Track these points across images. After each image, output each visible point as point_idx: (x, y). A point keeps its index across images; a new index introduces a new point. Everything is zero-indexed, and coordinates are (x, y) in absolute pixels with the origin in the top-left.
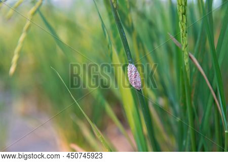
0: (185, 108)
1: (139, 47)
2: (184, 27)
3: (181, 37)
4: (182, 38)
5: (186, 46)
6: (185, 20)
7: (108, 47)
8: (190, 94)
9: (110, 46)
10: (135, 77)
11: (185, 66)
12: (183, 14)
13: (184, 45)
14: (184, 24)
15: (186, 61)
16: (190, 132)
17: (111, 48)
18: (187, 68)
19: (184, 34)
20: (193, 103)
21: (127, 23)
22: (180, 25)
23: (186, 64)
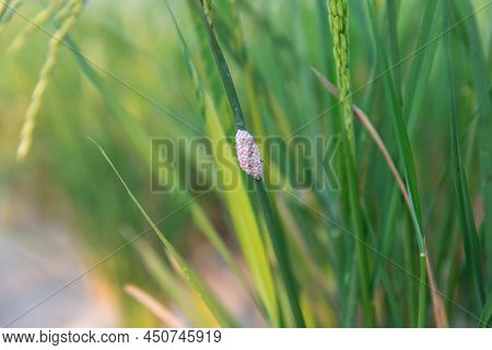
0: (346, 211)
1: (256, 91)
2: (343, 57)
3: (338, 73)
4: (338, 78)
5: (347, 93)
6: (344, 44)
7: (198, 95)
8: (357, 183)
9: (201, 93)
10: (250, 156)
11: (346, 132)
12: (340, 32)
13: (343, 91)
14: (342, 51)
15: (348, 120)
16: (357, 256)
17: (204, 99)
18: (350, 136)
19: (342, 71)
20: (362, 201)
21: (232, 44)
22: (335, 52)
23: (347, 127)
